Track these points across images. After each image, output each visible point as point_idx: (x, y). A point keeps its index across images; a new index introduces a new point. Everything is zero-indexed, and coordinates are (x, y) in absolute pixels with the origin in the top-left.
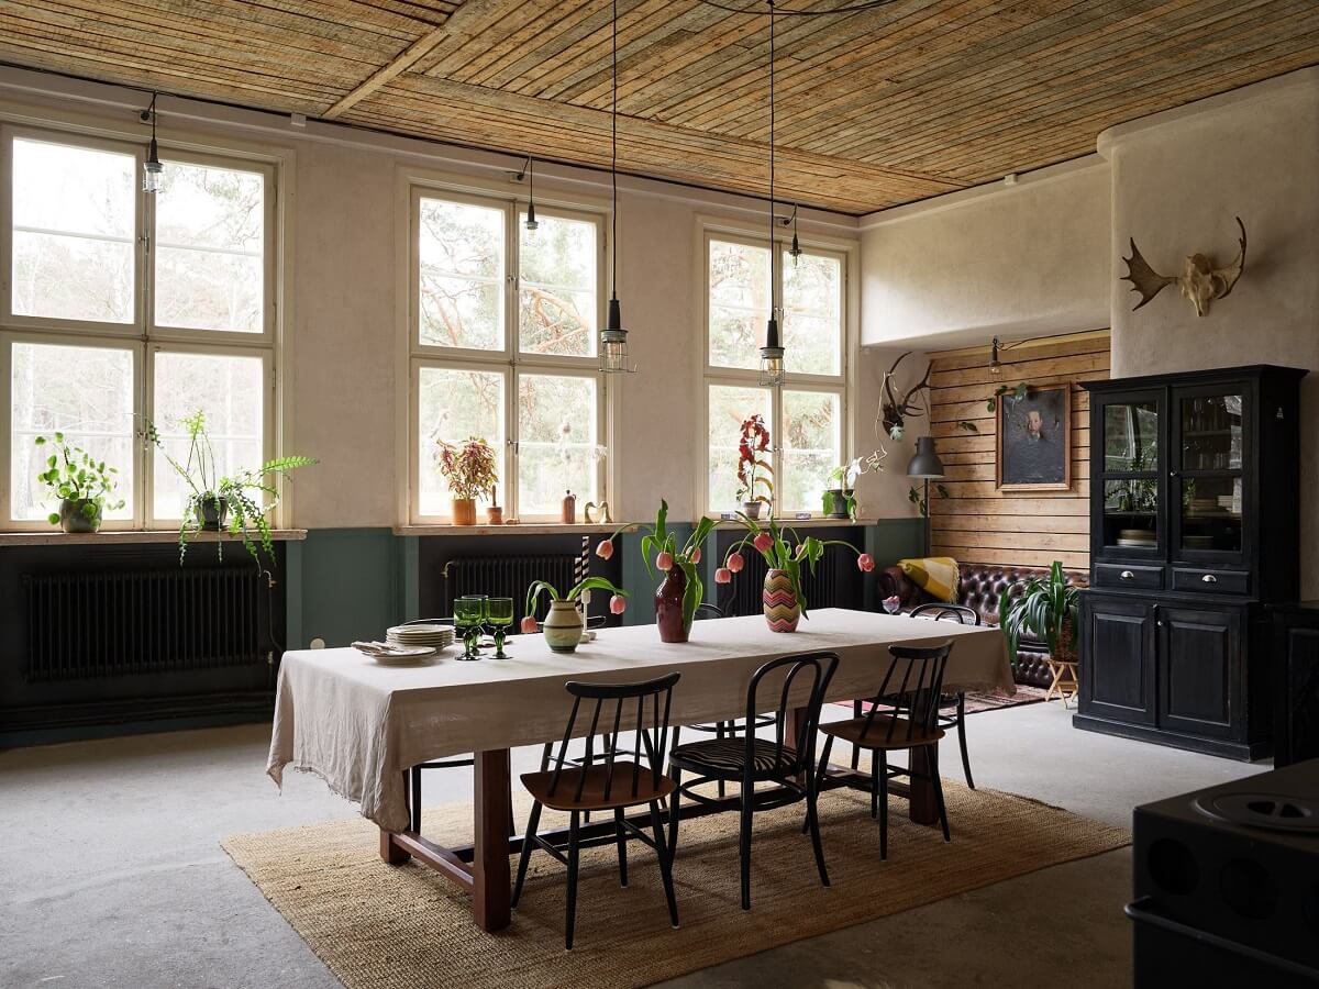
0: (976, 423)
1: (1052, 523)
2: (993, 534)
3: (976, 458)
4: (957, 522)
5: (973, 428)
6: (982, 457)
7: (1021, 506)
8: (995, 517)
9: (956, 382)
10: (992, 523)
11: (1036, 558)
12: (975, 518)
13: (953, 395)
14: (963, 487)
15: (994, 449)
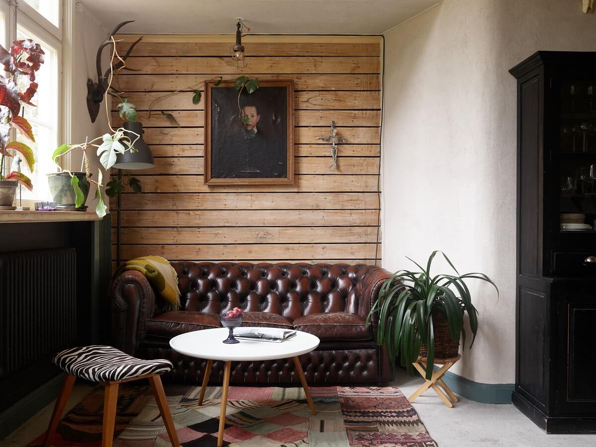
0: (174, 114)
1: (269, 217)
2: (197, 229)
3: (176, 151)
4: (148, 218)
5: (170, 118)
6: (183, 150)
7: (231, 200)
8: (199, 212)
9: (148, 69)
10: (195, 219)
11: (250, 252)
12: (174, 213)
13: (144, 82)
14: (157, 181)
15: (203, 142)
